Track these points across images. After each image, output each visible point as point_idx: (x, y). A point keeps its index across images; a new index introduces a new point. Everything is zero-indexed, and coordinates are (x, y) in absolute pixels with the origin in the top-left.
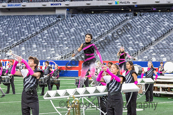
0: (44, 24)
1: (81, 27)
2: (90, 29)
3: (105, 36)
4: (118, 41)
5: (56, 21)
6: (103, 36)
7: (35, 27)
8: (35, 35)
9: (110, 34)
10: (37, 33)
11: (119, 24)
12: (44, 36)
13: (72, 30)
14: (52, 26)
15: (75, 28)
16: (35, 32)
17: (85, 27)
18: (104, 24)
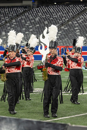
0: (12, 14)
1: (45, 16)
2: (52, 18)
3: (65, 24)
4: (77, 28)
5: (23, 11)
6: (64, 24)
7: (4, 17)
8: (4, 24)
9: (70, 23)
10: (6, 22)
11: (78, 14)
12: (12, 24)
13: (37, 19)
14: (19, 15)
15: (39, 18)
16: (4, 21)
17: (48, 16)
18: (65, 13)
